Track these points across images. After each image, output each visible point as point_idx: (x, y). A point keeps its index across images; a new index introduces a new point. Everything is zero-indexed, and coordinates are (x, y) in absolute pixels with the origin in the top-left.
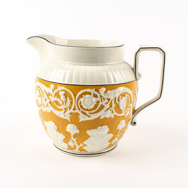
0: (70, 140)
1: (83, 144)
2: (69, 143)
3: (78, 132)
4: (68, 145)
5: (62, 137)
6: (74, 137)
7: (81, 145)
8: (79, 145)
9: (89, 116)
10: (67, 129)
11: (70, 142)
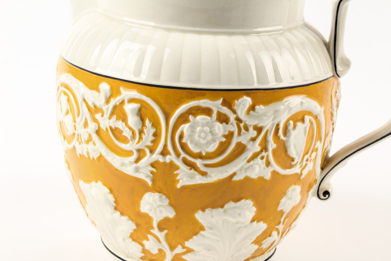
0: (149, 236)
1: (184, 247)
2: (145, 242)
3: (171, 214)
4: (141, 248)
5: (127, 225)
6: (161, 229)
7: (179, 250)
8: (172, 248)
9: (204, 174)
10: (141, 205)
11: (148, 239)
